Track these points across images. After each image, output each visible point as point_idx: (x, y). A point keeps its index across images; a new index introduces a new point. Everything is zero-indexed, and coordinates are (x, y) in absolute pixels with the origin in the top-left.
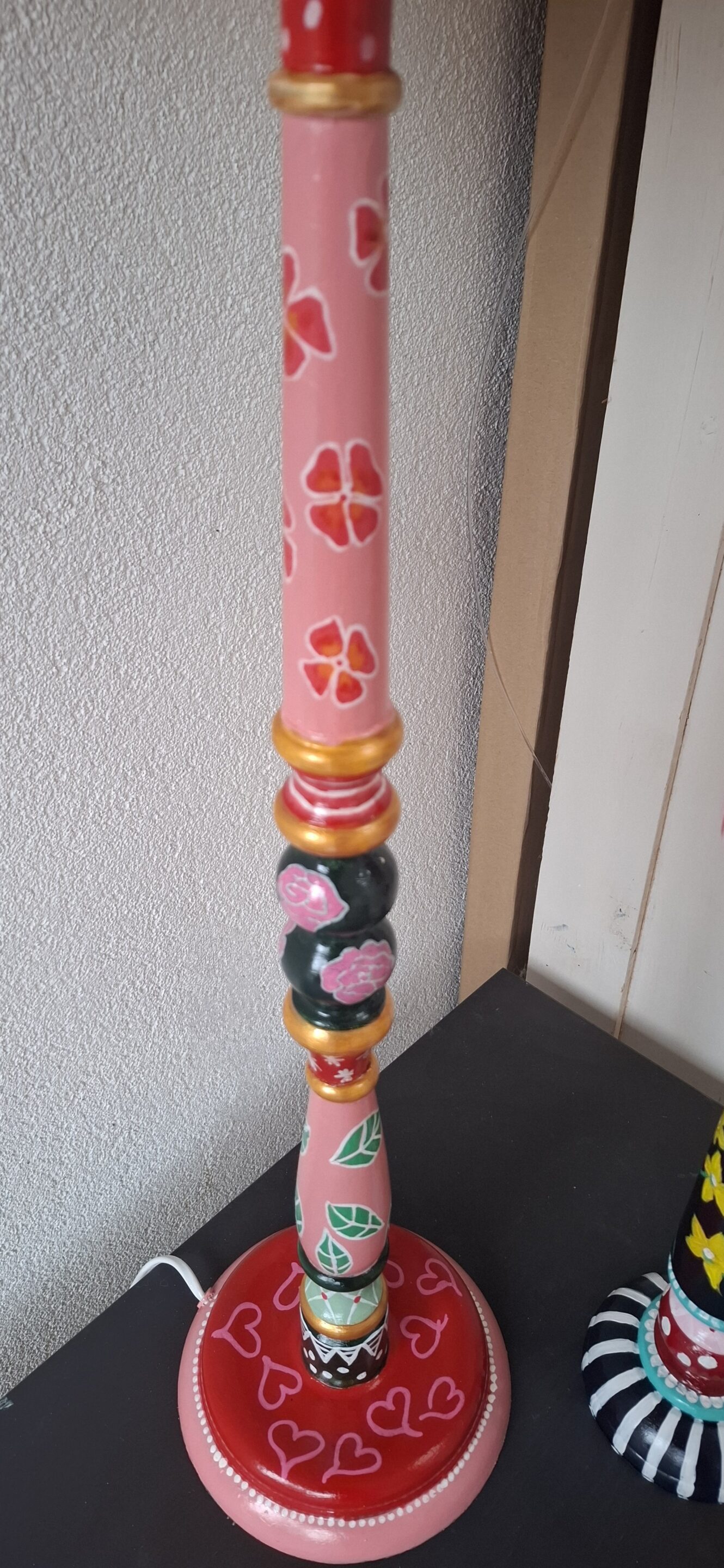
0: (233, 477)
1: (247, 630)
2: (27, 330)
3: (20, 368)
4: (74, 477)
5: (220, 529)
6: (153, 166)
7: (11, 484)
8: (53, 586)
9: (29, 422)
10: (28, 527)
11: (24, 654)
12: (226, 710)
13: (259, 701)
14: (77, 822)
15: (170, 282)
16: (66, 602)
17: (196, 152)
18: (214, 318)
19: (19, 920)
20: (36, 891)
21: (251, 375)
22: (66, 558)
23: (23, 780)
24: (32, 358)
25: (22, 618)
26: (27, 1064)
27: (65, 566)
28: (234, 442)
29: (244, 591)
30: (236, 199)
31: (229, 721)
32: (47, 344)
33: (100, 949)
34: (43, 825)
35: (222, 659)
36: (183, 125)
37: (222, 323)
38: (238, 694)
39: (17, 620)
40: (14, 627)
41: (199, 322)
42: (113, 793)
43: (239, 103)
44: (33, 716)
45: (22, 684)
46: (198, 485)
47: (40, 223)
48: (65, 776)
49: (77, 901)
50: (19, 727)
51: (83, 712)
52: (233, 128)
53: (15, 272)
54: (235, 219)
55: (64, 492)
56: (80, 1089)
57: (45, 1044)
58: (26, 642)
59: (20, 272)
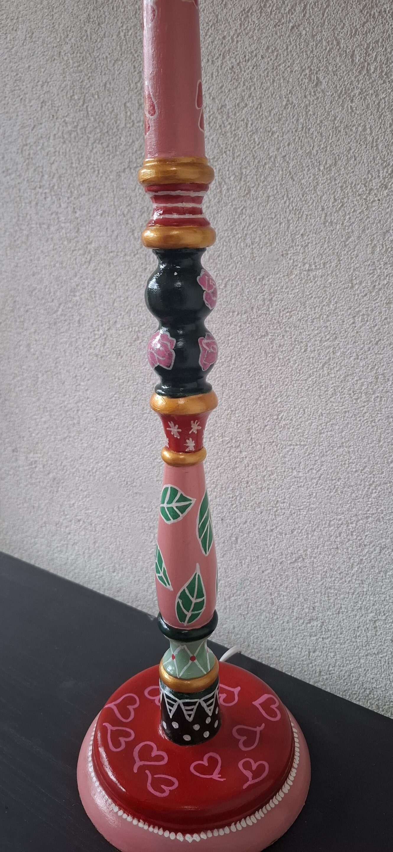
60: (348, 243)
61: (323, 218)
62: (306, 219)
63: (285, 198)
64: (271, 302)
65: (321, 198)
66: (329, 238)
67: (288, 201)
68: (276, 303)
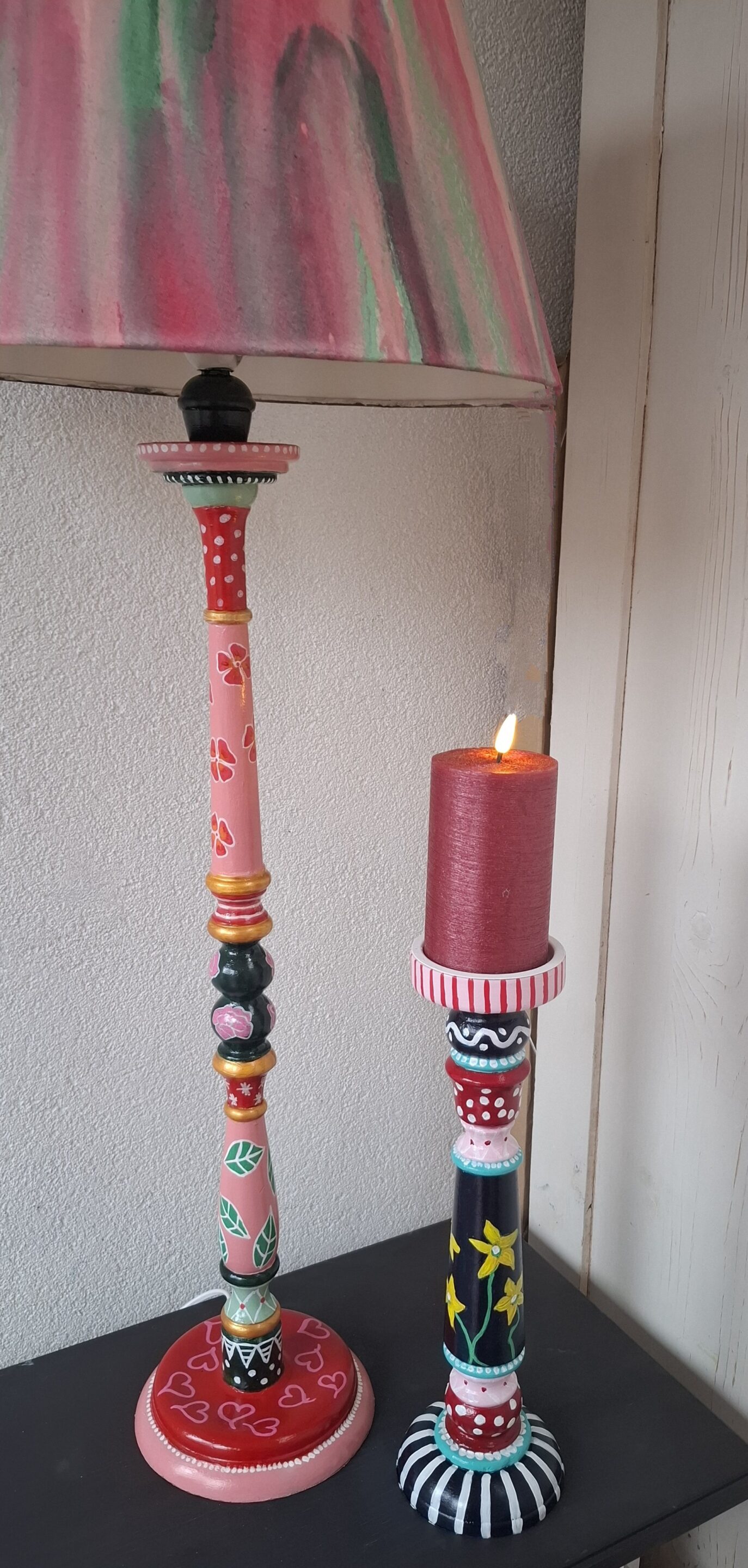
0: (302, 802)
1: (306, 897)
2: (183, 711)
3: (178, 728)
4: (200, 786)
5: (291, 831)
6: (265, 642)
7: (164, 784)
8: (179, 843)
9: (179, 755)
10: (170, 808)
11: (156, 877)
12: (287, 947)
13: (312, 947)
14: (173, 992)
15: (270, 696)
16: (186, 853)
17: (291, 637)
18: (296, 717)
19: (126, 1047)
20: (140, 1029)
21: (318, 749)
22: (190, 829)
23: (143, 953)
24: (185, 724)
25: (158, 857)
26: (114, 1157)
27: (188, 833)
28: (304, 784)
29: (306, 872)
30: (314, 659)
31: (288, 955)
32: (194, 719)
33: (177, 1090)
34: (151, 986)
35: (286, 912)
36: (284, 624)
37: (301, 720)
38: (296, 939)
39: (155, 857)
40: (152, 861)
41: (286, 718)
42: (200, 980)
43: (319, 615)
44: (155, 915)
45: (152, 894)
46: (278, 803)
47: (198, 663)
48: (170, 959)
49: (166, 1047)
50: (146, 920)
51: (187, 921)
52: (314, 627)
53: (181, 684)
54: (313, 670)
55: (194, 793)
56: (148, 1197)
57: (129, 1147)
58: (158, 871)
59: (184, 684)
60: (165, 853)
61: (136, 833)
62: (118, 836)
63: (90, 818)
64: (83, 927)
65: (131, 815)
66: (145, 851)
67: (93, 821)
68: (91, 926)
